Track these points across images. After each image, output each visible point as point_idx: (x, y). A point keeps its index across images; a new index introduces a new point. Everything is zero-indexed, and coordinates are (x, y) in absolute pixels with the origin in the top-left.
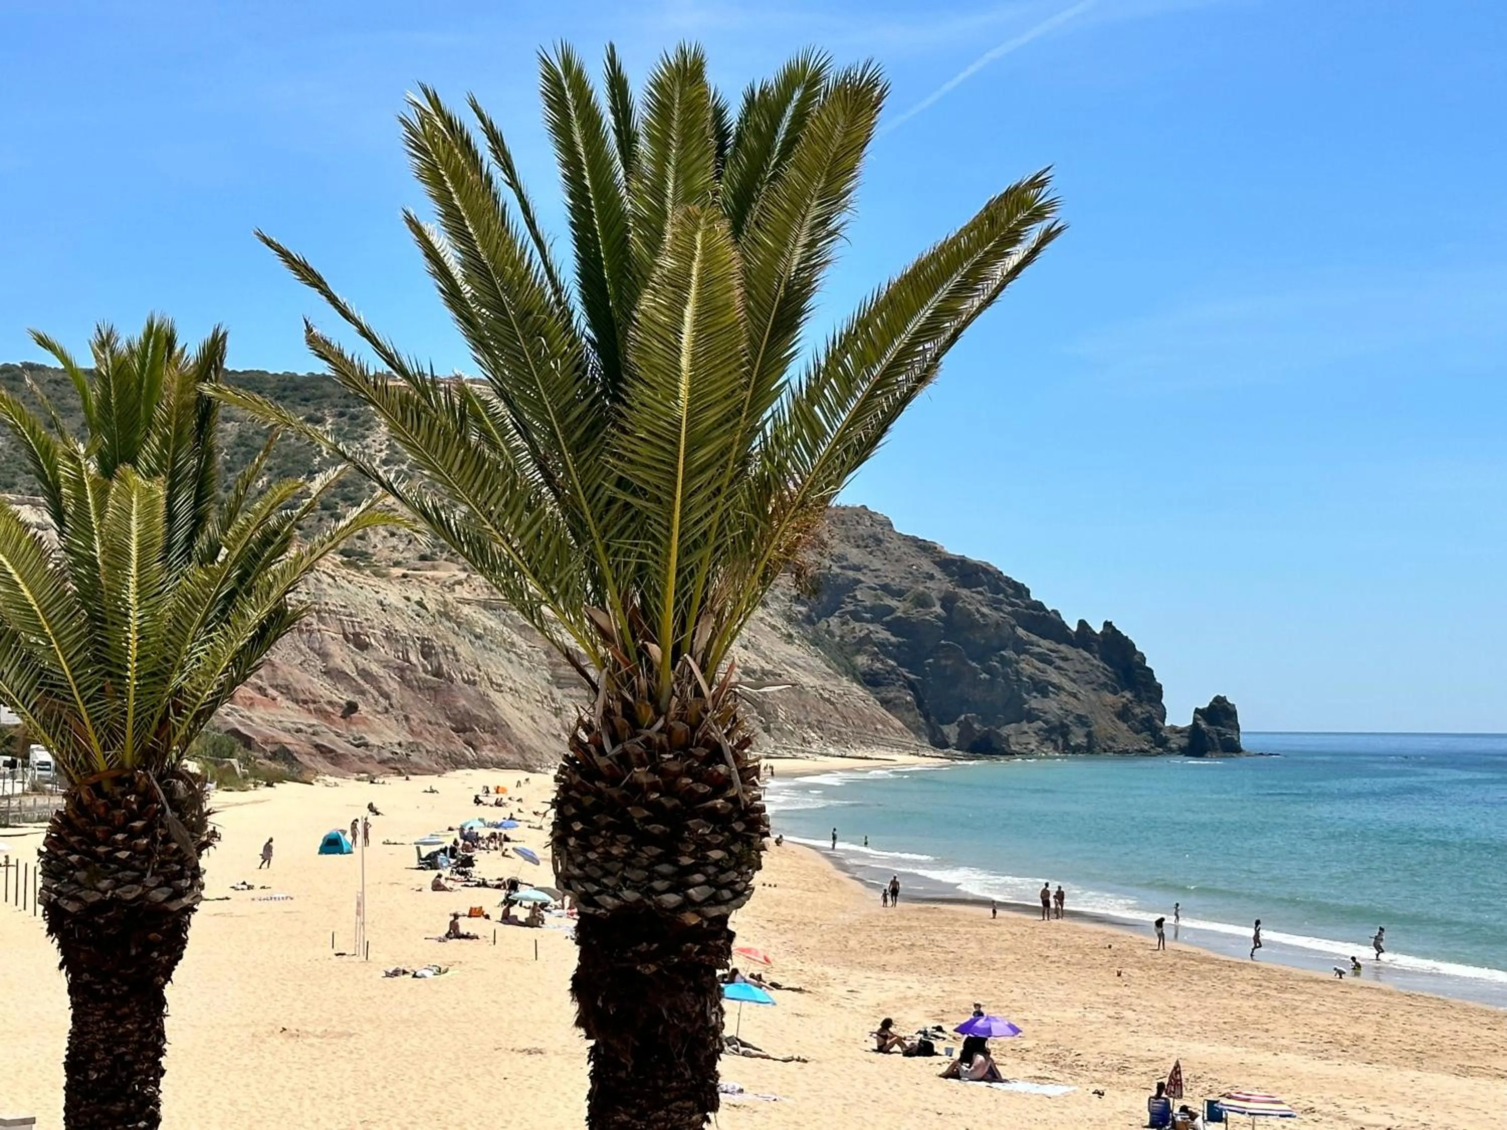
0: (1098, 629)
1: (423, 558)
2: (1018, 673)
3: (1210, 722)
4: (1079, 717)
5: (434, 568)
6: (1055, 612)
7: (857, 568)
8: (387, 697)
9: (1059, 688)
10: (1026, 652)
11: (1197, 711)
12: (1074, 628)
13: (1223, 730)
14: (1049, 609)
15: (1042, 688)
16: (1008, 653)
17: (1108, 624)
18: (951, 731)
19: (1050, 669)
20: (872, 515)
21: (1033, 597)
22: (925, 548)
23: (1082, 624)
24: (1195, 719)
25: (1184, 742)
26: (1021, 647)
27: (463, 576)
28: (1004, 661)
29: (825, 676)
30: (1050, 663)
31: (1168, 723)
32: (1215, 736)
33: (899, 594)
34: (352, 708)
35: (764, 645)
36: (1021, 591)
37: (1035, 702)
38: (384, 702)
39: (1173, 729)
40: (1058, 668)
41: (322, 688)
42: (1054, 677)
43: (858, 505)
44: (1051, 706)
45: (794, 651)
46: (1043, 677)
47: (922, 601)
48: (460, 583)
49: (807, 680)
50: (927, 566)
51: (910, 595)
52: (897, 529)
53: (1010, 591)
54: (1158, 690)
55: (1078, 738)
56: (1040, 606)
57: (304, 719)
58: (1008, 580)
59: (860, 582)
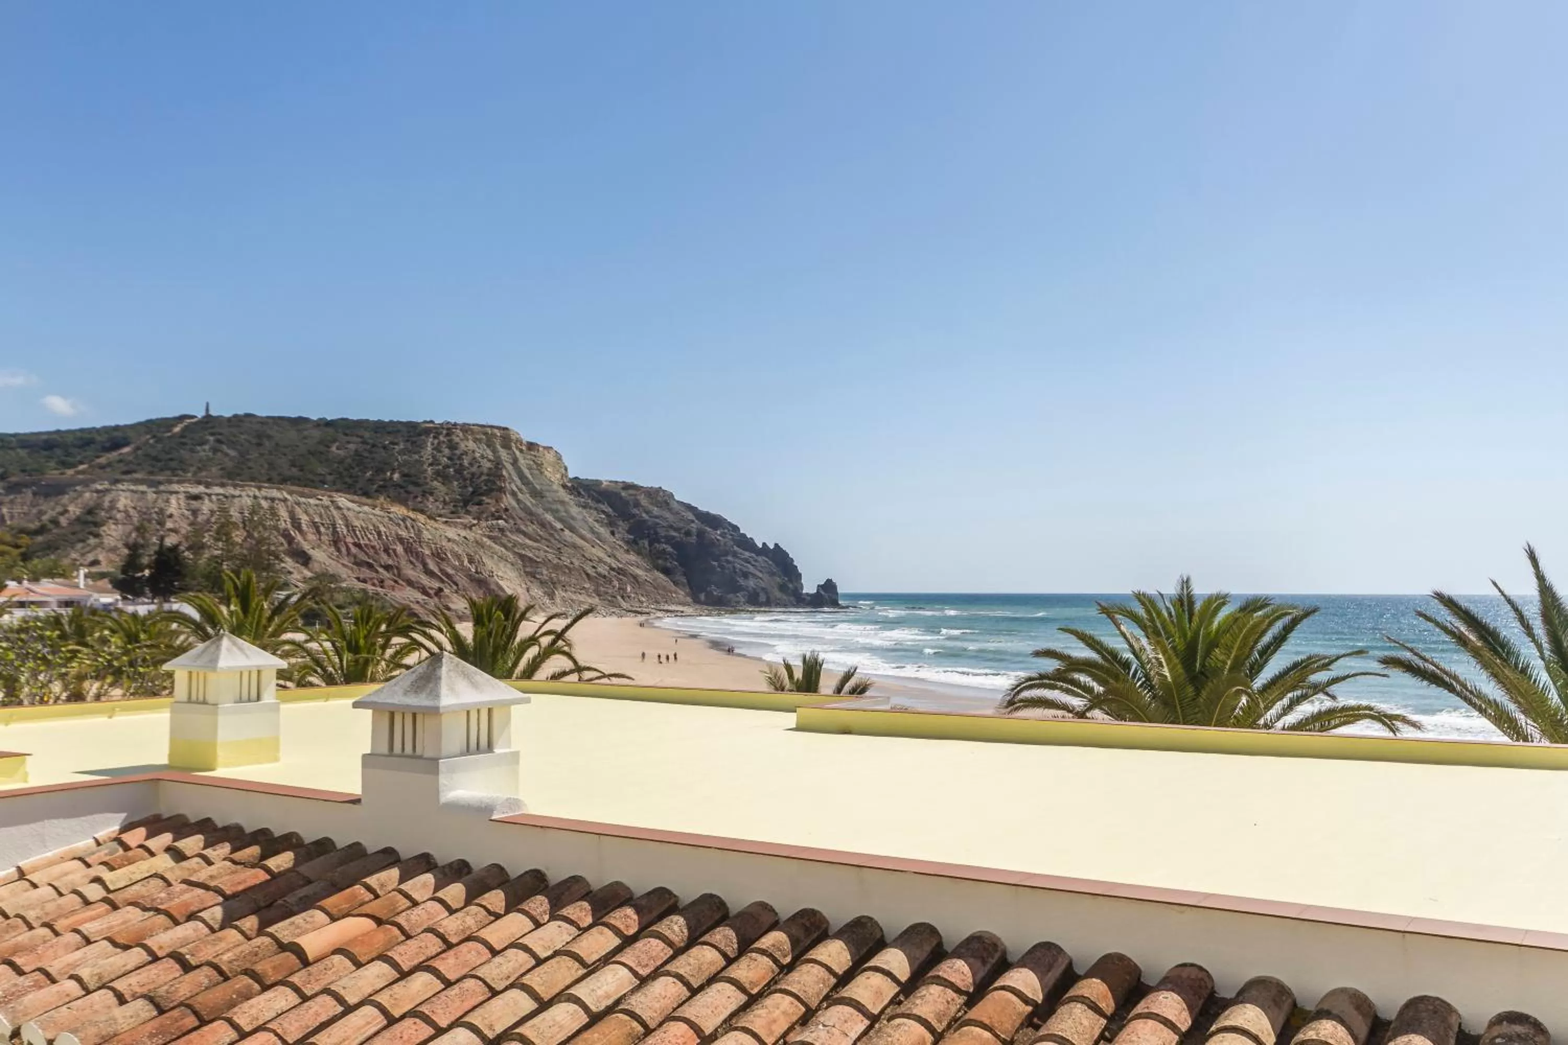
0: (772, 547)
1: (452, 513)
2: (734, 567)
3: (825, 592)
4: (763, 589)
5: (459, 518)
6: (751, 539)
7: (656, 517)
8: (457, 585)
9: (754, 575)
10: (738, 557)
11: (818, 586)
12: (760, 546)
13: (831, 595)
14: (749, 537)
15: (746, 575)
16: (730, 558)
17: (776, 545)
18: (702, 597)
19: (749, 565)
20: (664, 491)
21: (741, 532)
22: (689, 507)
23: (764, 544)
24: (817, 590)
25: (812, 600)
26: (735, 555)
27: (475, 522)
28: (728, 562)
29: (646, 570)
30: (749, 563)
31: (804, 592)
32: (827, 598)
33: (677, 530)
34: (441, 590)
35: (618, 555)
36: (736, 528)
37: (742, 581)
38: (455, 587)
39: (807, 594)
40: (753, 566)
41: (425, 580)
42: (751, 569)
44: (751, 583)
45: (633, 557)
46: (745, 570)
47: (688, 533)
48: (474, 525)
49: (639, 572)
50: (691, 516)
51: (683, 531)
52: (677, 498)
54: (799, 576)
55: (763, 598)
56: (744, 535)
57: (420, 597)
58: (729, 523)
59: (658, 524)
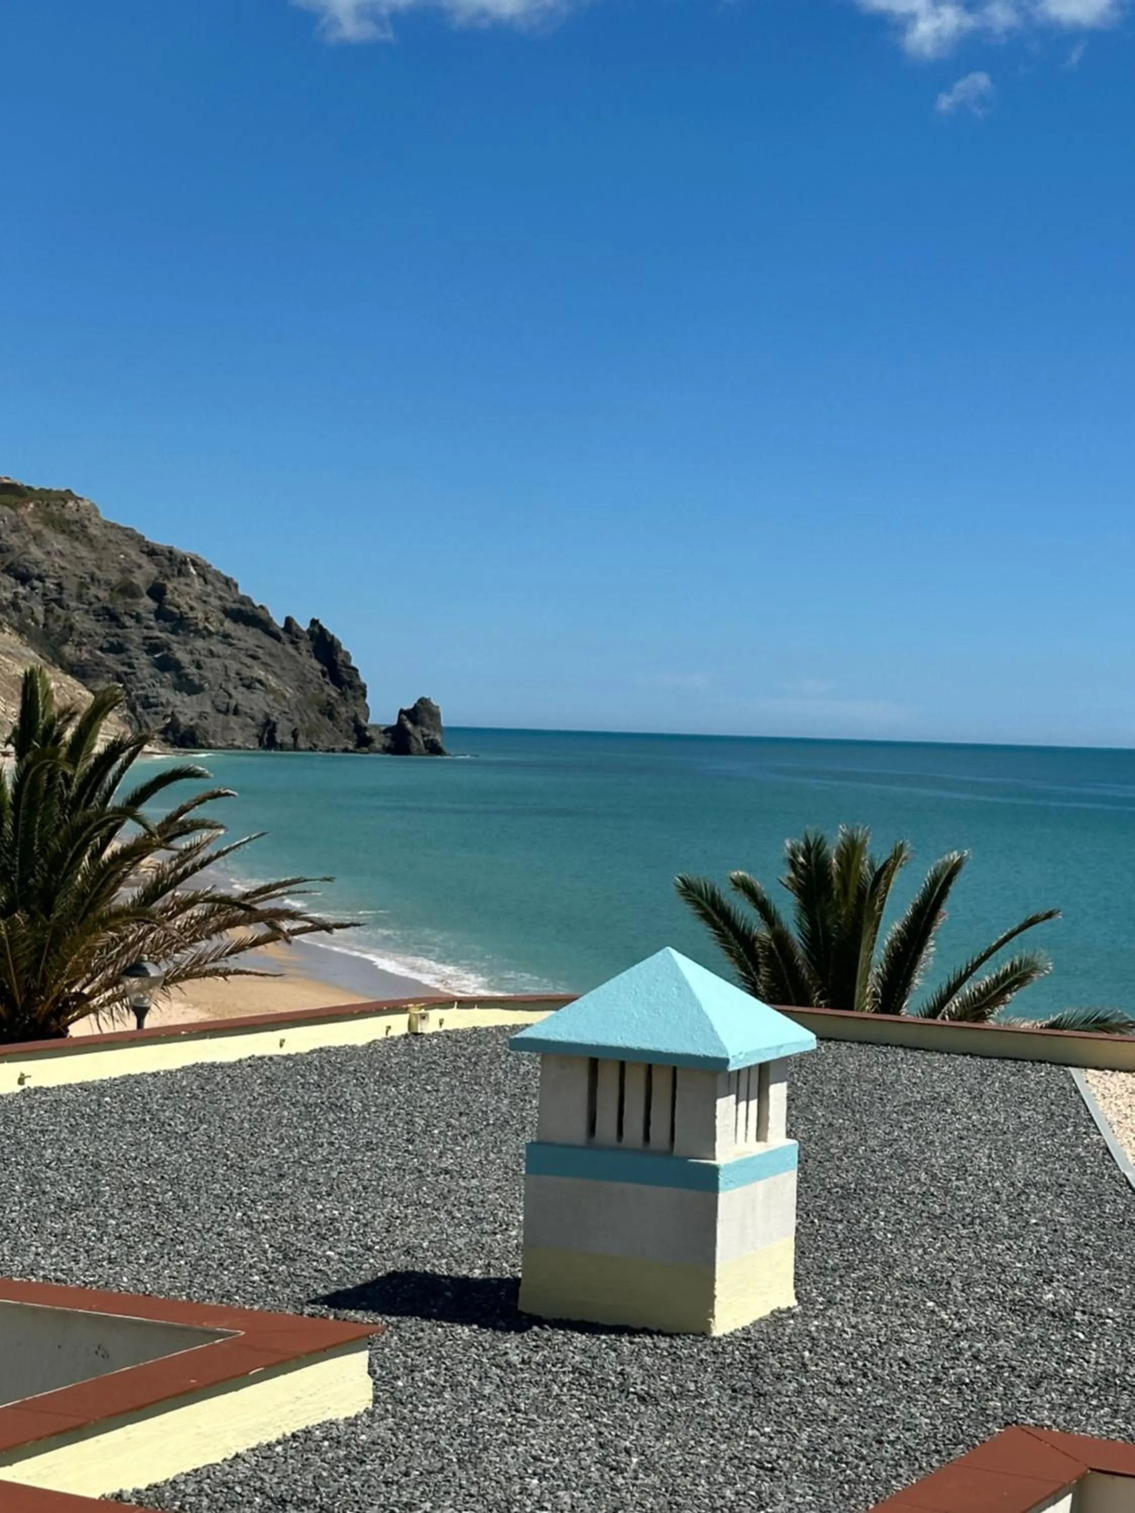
0: (304, 626)
3: (414, 722)
4: (285, 714)
11: (402, 712)
13: (426, 732)
14: (257, 604)
15: (249, 684)
17: (314, 622)
19: (256, 665)
20: (77, 500)
21: (242, 591)
22: (133, 536)
23: (289, 621)
24: (400, 719)
25: (387, 742)
30: (257, 659)
31: (371, 722)
32: (419, 737)
33: (106, 583)
36: (230, 585)
37: (241, 698)
39: (376, 727)
40: (265, 664)
42: (260, 673)
43: (63, 489)
44: (257, 702)
46: (249, 673)
47: (130, 592)
50: (134, 555)
51: (117, 585)
52: (104, 517)
53: (219, 585)
54: (362, 690)
55: (284, 735)
56: (247, 601)
